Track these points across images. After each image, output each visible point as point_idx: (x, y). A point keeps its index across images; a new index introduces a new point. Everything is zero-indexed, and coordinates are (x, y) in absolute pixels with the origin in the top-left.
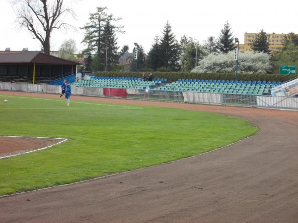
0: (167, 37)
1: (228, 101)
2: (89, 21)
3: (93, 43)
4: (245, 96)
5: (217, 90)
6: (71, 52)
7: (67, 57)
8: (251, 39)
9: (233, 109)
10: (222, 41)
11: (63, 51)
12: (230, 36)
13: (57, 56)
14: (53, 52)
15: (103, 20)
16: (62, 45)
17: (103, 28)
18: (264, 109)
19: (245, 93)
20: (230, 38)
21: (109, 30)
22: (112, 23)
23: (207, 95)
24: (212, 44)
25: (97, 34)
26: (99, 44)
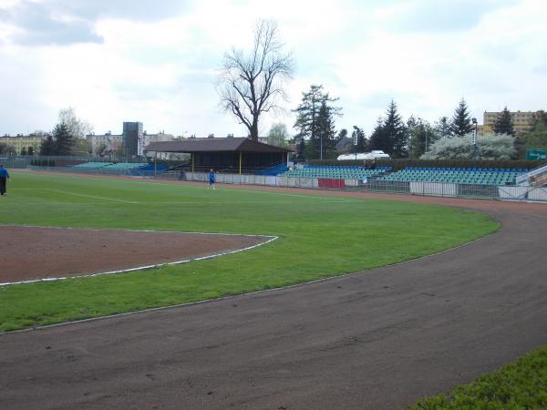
0: (393, 119)
1: (464, 193)
2: (302, 102)
3: (307, 127)
4: (484, 186)
5: (451, 180)
6: (282, 138)
7: (276, 144)
8: (492, 118)
9: (470, 202)
10: (457, 122)
11: (272, 137)
12: (466, 115)
13: (266, 143)
14: (261, 138)
15: (318, 101)
16: (272, 131)
17: (317, 110)
18: (507, 201)
19: (485, 183)
20: (466, 118)
21: (325, 112)
22: (328, 104)
23: (440, 186)
24: (445, 126)
25: (311, 117)
26: (313, 128)
